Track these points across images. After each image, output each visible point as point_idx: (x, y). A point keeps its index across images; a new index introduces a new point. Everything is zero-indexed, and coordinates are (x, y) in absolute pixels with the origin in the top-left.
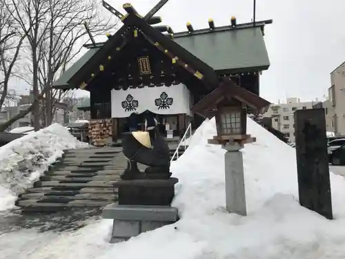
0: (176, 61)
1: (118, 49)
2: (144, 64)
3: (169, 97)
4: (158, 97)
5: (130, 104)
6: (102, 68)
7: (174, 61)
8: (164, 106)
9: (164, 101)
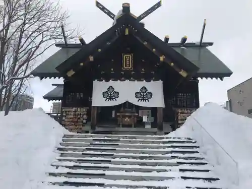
0: (164, 59)
1: (108, 44)
2: (128, 60)
3: (149, 91)
4: (139, 91)
5: (111, 95)
6: (92, 58)
7: (162, 59)
8: (143, 99)
9: (144, 95)
